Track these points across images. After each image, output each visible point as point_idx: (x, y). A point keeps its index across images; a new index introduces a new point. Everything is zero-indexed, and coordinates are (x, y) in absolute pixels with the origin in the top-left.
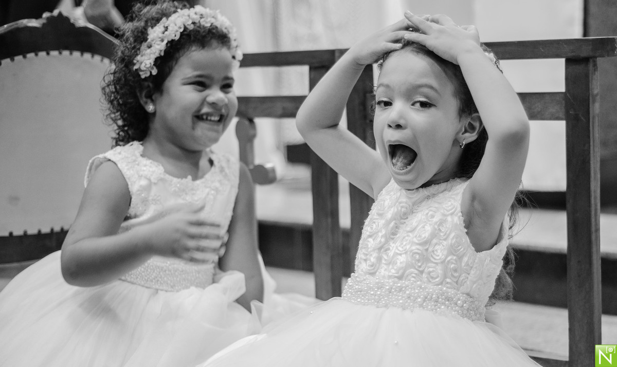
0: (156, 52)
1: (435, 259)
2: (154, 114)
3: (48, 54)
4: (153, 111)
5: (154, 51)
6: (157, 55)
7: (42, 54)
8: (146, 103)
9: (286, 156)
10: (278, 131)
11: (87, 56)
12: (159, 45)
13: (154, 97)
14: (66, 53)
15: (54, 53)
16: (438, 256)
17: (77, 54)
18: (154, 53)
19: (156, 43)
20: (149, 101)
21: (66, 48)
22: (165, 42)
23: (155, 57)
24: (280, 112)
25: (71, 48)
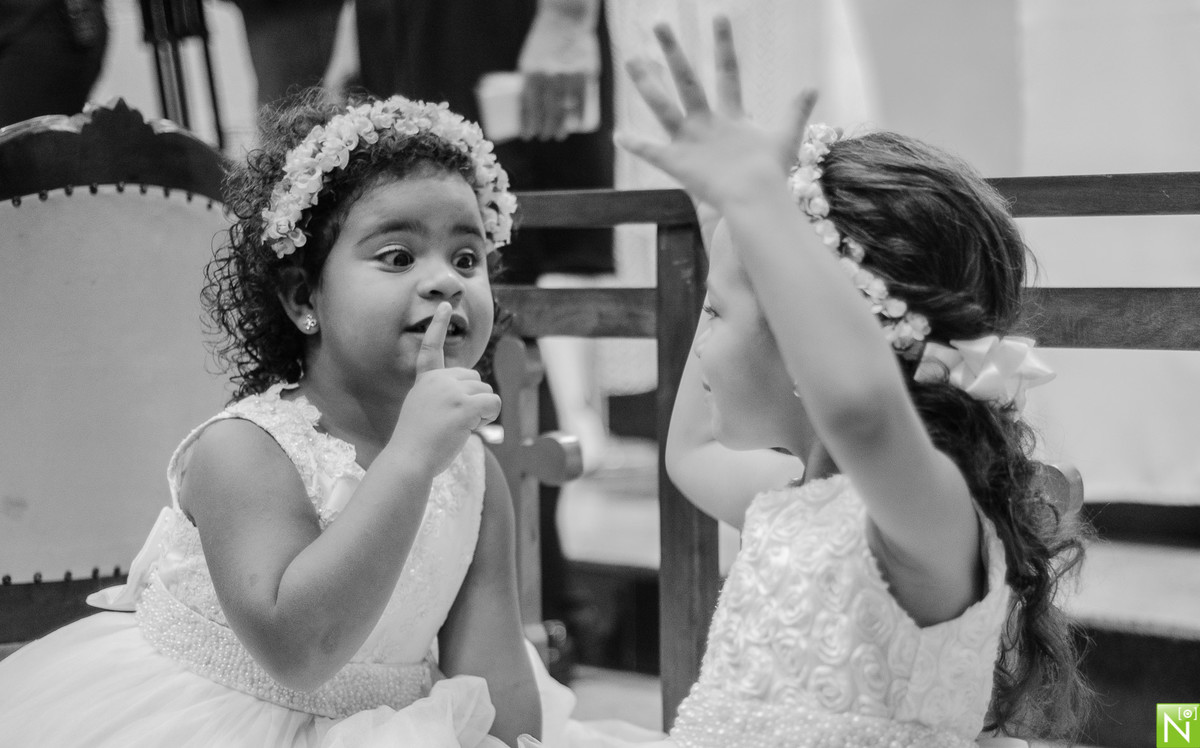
0: (300, 198)
1: (829, 657)
2: (317, 337)
3: (94, 191)
4: (314, 331)
5: (297, 196)
6: (304, 204)
7: (82, 191)
8: (299, 314)
9: (607, 421)
10: (592, 364)
11: (178, 196)
12: (304, 181)
13: (311, 300)
14: (132, 189)
15: (107, 190)
16: (834, 648)
17: (155, 192)
18: (297, 201)
19: (299, 178)
20: (305, 309)
21: (132, 180)
22: (319, 173)
23: (301, 208)
24: (592, 322)
25: (143, 179)
